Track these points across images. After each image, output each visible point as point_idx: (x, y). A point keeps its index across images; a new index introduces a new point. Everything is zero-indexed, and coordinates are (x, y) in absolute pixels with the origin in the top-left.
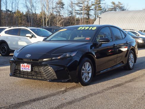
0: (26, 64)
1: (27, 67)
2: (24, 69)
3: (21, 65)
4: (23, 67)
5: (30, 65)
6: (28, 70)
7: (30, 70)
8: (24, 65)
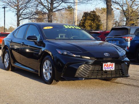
0: (109, 63)
1: (110, 66)
2: (107, 68)
3: (104, 64)
4: (105, 67)
5: (114, 64)
6: (111, 69)
7: (114, 68)
8: (107, 64)
